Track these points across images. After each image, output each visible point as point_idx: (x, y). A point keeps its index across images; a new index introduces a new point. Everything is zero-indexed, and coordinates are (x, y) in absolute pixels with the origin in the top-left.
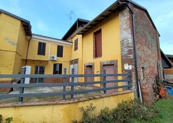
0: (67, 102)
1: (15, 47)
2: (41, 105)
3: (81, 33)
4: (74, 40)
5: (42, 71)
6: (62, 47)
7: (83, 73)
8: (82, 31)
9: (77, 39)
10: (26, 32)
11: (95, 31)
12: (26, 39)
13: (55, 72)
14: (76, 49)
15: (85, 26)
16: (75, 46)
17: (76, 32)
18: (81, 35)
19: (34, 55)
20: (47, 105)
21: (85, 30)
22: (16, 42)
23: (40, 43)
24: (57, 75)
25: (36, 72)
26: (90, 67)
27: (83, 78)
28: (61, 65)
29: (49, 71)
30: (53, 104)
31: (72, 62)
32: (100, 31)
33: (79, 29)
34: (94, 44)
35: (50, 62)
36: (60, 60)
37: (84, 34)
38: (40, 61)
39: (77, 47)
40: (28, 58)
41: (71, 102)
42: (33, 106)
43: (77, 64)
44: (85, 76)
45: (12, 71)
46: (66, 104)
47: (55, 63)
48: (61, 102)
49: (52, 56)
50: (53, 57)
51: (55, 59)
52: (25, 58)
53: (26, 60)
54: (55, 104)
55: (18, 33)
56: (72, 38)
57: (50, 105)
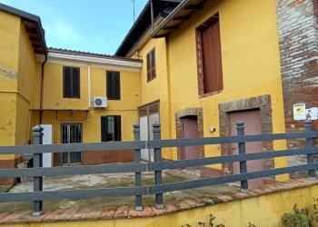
0: (148, 211)
1: (15, 81)
2: (85, 220)
3: (162, 32)
4: (144, 54)
5: (77, 137)
6: (117, 74)
7: (174, 137)
8: (164, 28)
9: (153, 52)
10: (34, 45)
11: (201, 22)
12: (37, 63)
13: (106, 137)
14: (151, 75)
15: (172, 13)
16: (148, 69)
17: (151, 31)
18: (163, 39)
19: (55, 98)
20: (99, 219)
21: (172, 23)
22: (15, 69)
23: (67, 70)
24: (112, 144)
25: (64, 139)
26: (192, 119)
27: (175, 149)
28: (117, 119)
29: (92, 135)
30: (113, 218)
31: (143, 111)
32: (215, 21)
33: (158, 23)
34: (198, 58)
35: (92, 112)
36: (115, 107)
37: (170, 34)
38: (71, 112)
39: (154, 72)
40: (44, 108)
41: (157, 212)
42: (68, 220)
43: (156, 115)
44: (179, 143)
45: (13, 138)
46: (146, 217)
47: (105, 114)
48: (132, 212)
49: (96, 98)
50: (99, 102)
51: (104, 105)
52: (38, 107)
53: (41, 112)
54: (119, 218)
55: (17, 48)
56: (139, 50)
57: (106, 219)
